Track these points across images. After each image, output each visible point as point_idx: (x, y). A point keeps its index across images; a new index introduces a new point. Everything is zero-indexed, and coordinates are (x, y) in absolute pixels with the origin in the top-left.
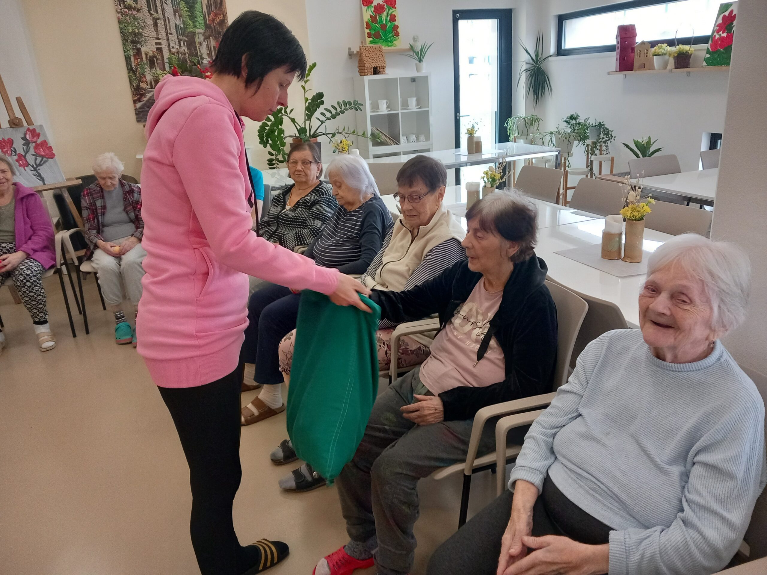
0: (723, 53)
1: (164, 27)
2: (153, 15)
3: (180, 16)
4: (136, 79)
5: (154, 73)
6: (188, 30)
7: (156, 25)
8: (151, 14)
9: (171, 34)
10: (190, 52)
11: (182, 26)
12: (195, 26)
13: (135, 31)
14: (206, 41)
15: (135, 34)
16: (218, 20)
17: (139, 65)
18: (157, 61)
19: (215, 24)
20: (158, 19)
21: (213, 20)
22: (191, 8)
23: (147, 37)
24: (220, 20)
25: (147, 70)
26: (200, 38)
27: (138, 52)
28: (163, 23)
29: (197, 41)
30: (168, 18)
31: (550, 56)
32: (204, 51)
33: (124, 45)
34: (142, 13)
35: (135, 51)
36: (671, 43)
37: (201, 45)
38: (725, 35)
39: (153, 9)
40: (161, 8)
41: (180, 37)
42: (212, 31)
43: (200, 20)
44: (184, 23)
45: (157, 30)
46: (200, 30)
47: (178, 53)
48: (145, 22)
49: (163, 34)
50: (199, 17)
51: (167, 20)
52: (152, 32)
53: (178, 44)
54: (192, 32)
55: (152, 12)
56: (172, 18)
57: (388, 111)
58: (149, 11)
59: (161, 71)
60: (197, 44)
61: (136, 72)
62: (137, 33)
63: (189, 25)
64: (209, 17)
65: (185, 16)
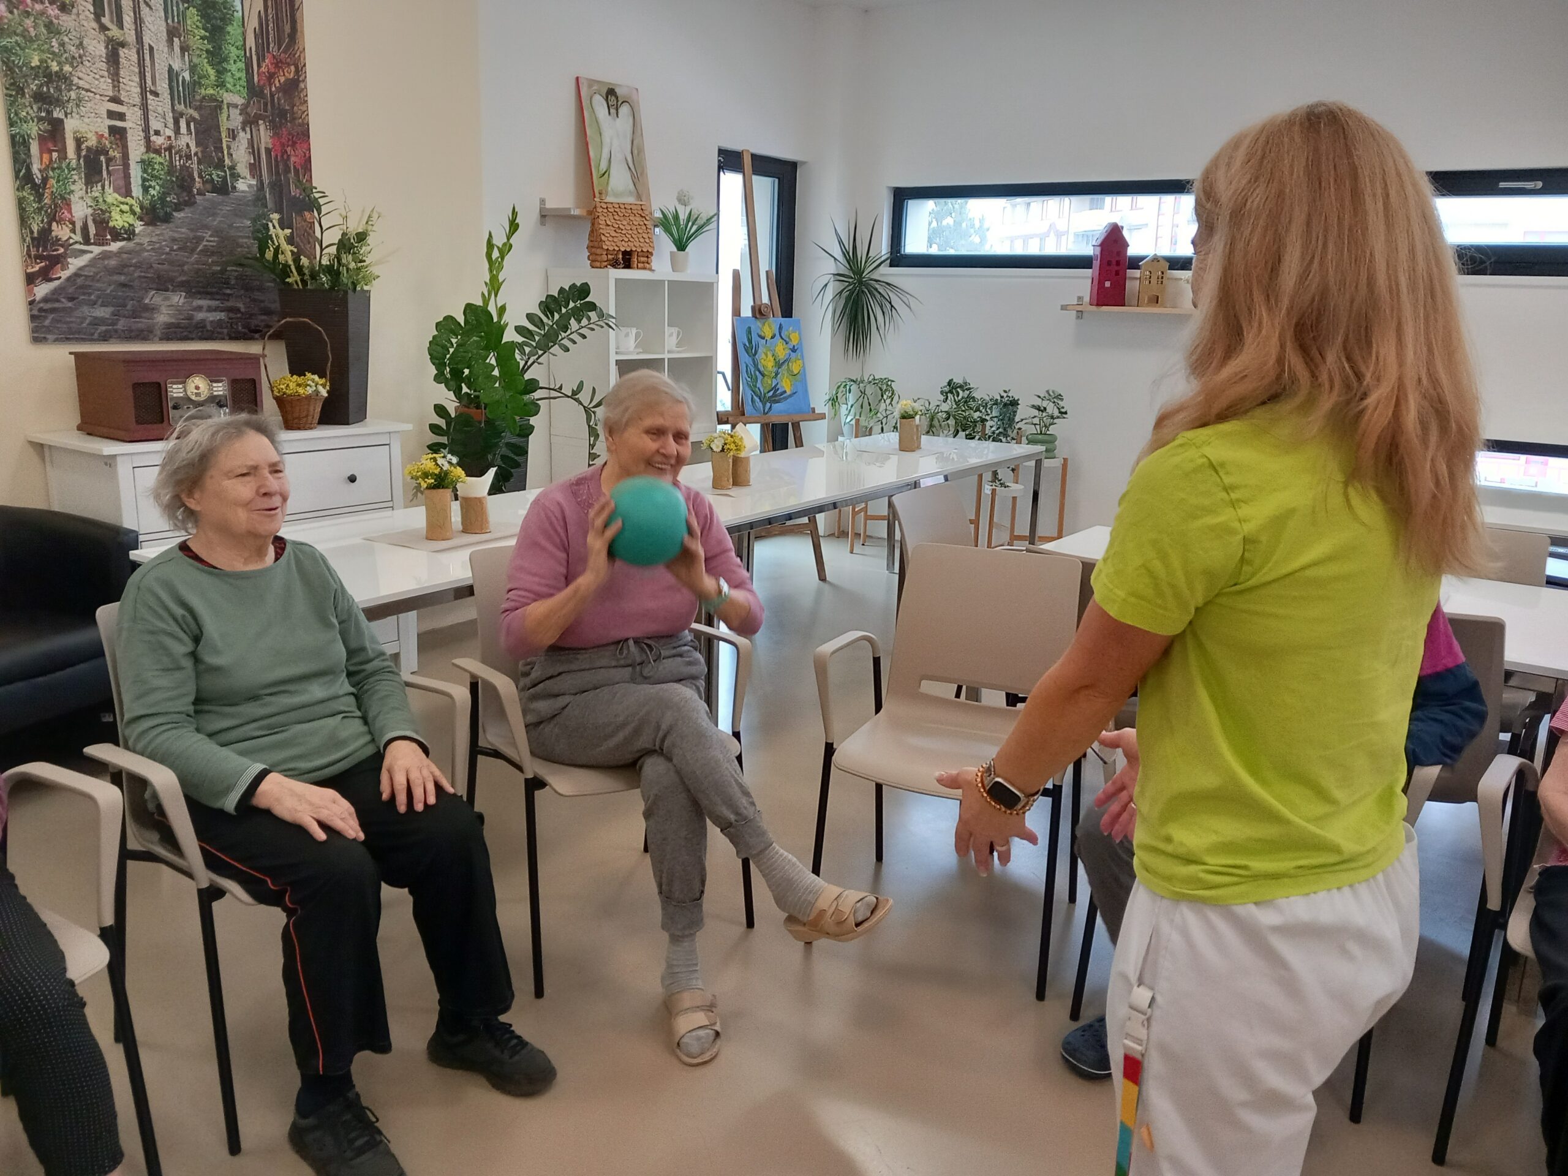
1: (137, 70)
2: (108, 29)
3: (184, 49)
4: (40, 209)
5: (95, 199)
6: (203, 91)
7: (113, 59)
8: (103, 28)
9: (156, 94)
10: (202, 152)
11: (187, 78)
12: (221, 85)
13: (48, 67)
14: (248, 129)
15: (49, 77)
16: (282, 79)
17: (53, 169)
18: (107, 168)
19: (273, 89)
20: (123, 45)
21: (271, 76)
22: (216, 31)
23: (87, 90)
24: (287, 80)
25: (78, 187)
26: (231, 119)
27: (54, 133)
28: (135, 58)
29: (225, 125)
30: (150, 46)
31: (882, 264)
32: (240, 155)
33: (12, 102)
34: (73, 17)
35: (45, 126)
37: (234, 139)
39: (111, 13)
40: (132, 14)
41: (180, 108)
42: (266, 105)
43: (236, 68)
44: (193, 69)
45: (115, 76)
46: (234, 97)
47: (169, 149)
48: (81, 44)
49: (133, 89)
50: (235, 62)
51: (147, 52)
52: (102, 80)
53: (171, 126)
54: (212, 99)
55: (105, 20)
56: (161, 47)
58: (98, 15)
59: (116, 195)
60: (223, 135)
61: (44, 188)
62: (56, 72)
63: (207, 77)
64: (259, 66)
65: (198, 52)
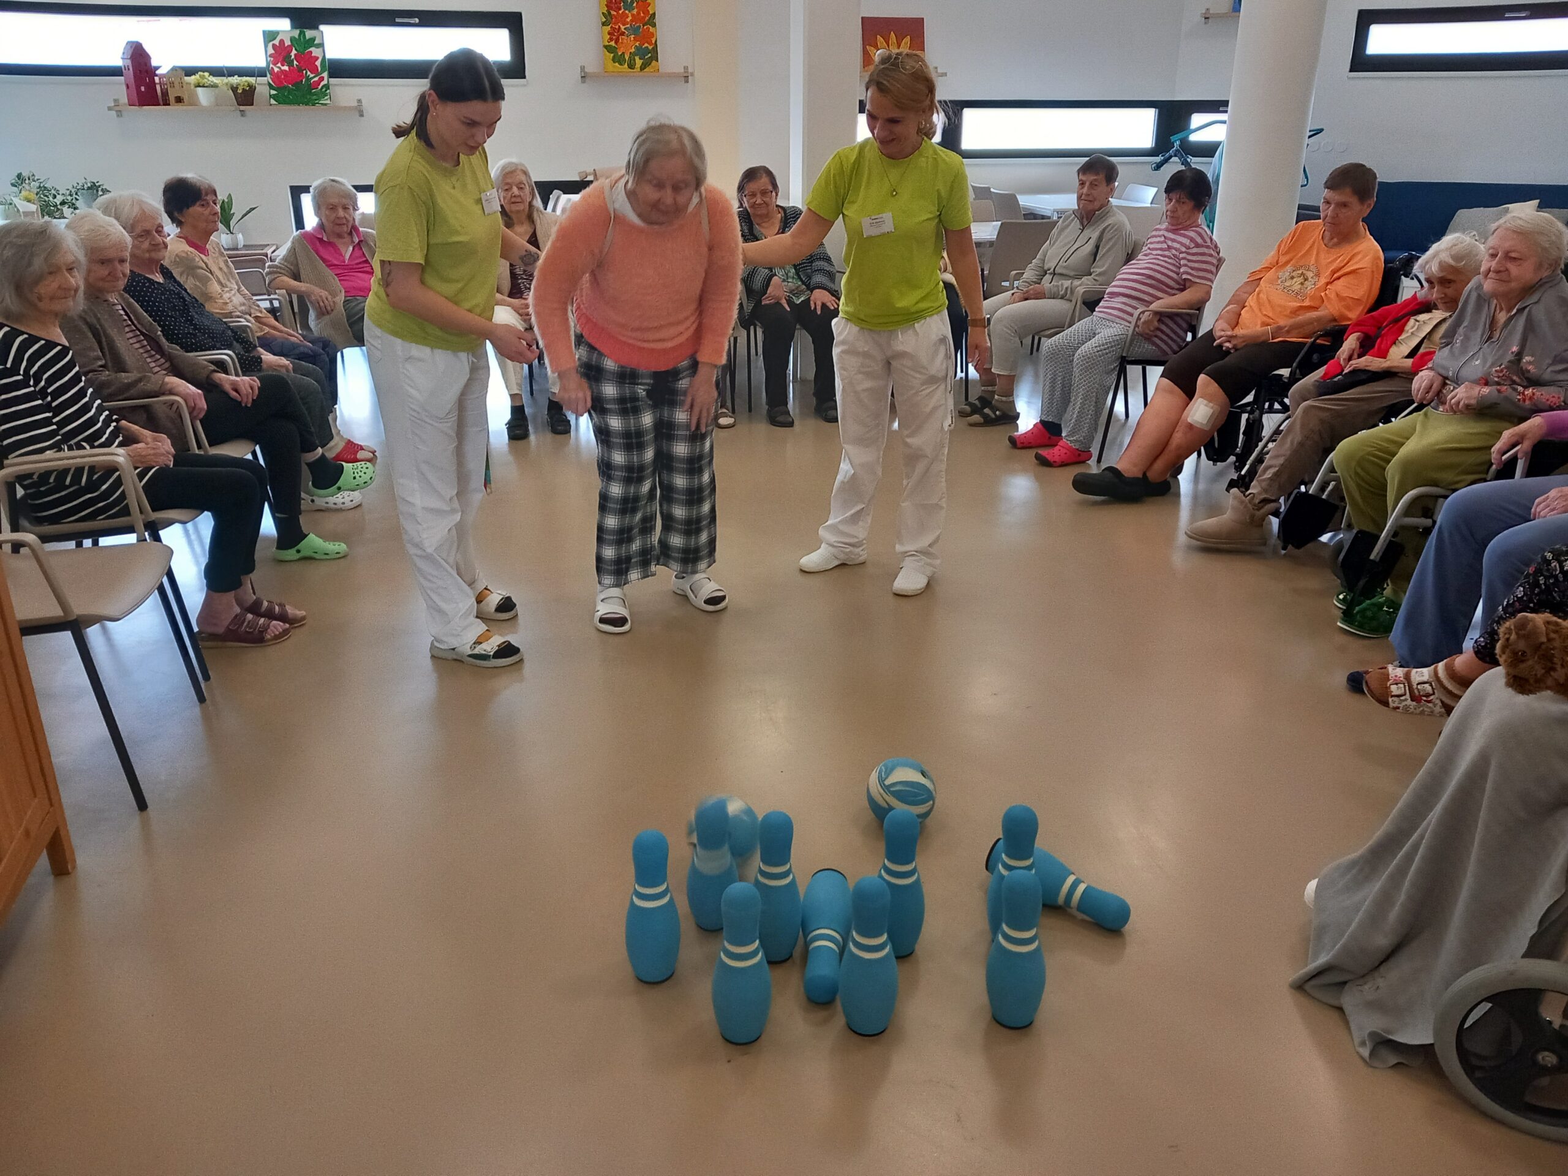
0: (293, 90)
38: (286, 68)
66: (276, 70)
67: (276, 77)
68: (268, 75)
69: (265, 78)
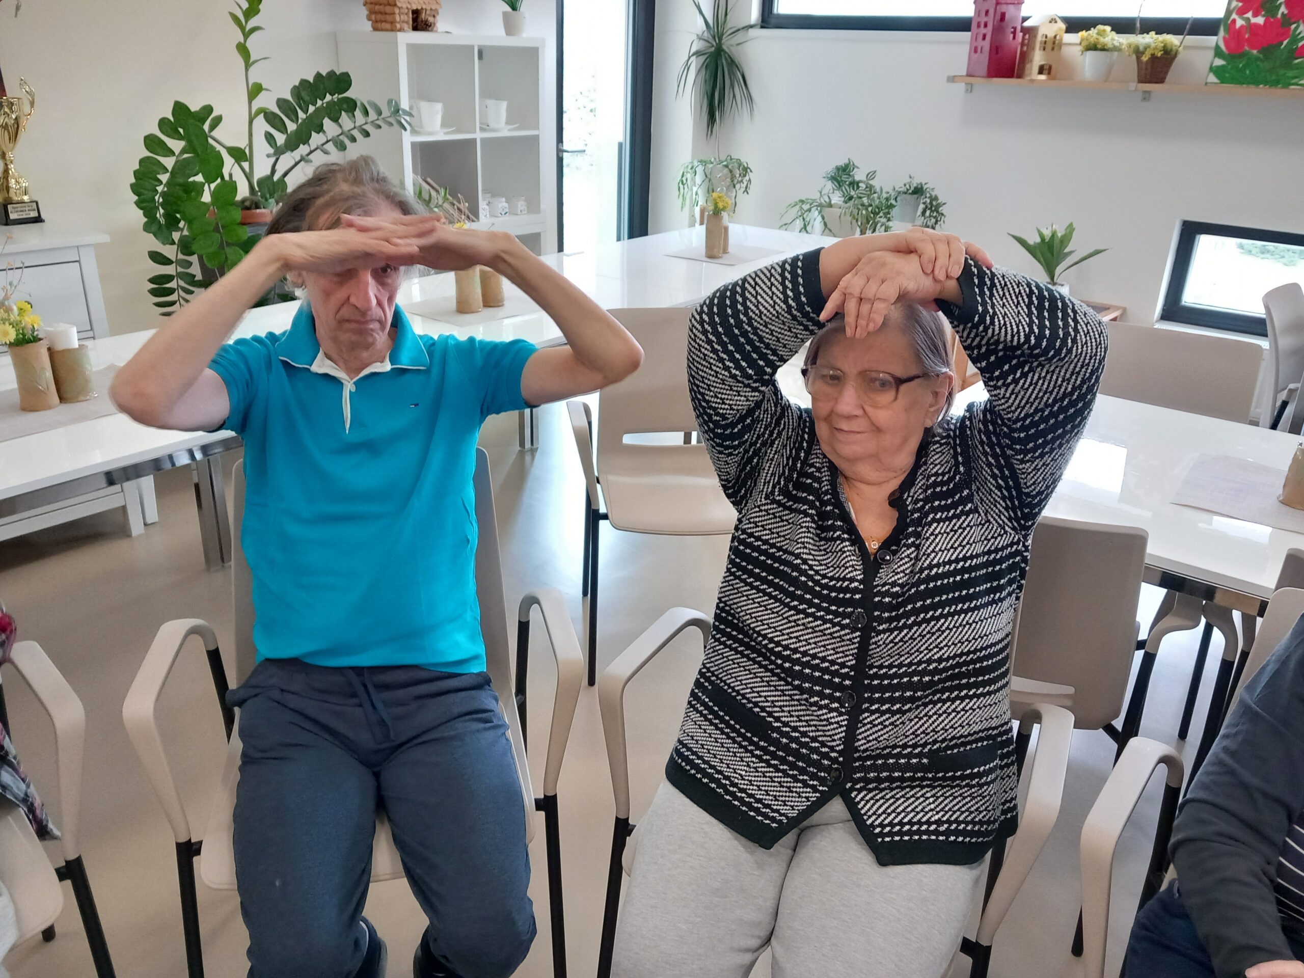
0: (1258, 59)
31: (751, 27)
36: (1122, 26)
38: (1260, 20)
57: (446, 133)
66: (1240, 23)
67: (1236, 37)
68: (1222, 32)
69: (1214, 38)
